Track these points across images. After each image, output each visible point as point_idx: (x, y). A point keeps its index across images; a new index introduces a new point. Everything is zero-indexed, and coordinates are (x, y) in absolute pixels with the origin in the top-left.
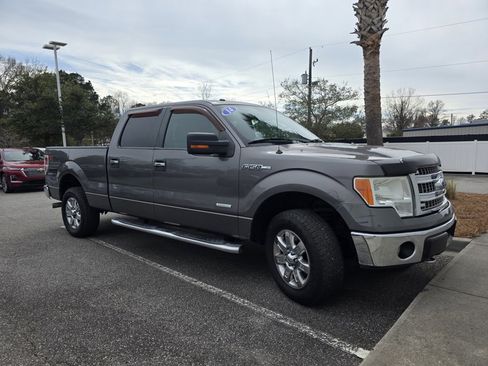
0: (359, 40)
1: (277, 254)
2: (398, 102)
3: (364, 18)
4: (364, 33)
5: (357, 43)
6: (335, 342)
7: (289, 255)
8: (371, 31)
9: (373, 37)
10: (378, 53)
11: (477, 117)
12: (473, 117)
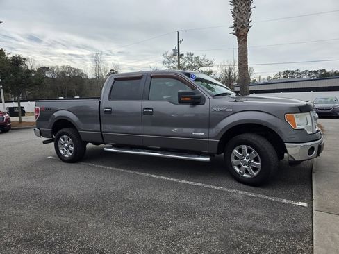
0: (235, 32)
1: (233, 160)
2: (227, 68)
3: (238, 18)
4: (239, 28)
5: (234, 34)
6: (285, 201)
7: (245, 159)
8: (243, 27)
9: (244, 30)
10: (246, 40)
11: (272, 77)
12: (270, 77)
